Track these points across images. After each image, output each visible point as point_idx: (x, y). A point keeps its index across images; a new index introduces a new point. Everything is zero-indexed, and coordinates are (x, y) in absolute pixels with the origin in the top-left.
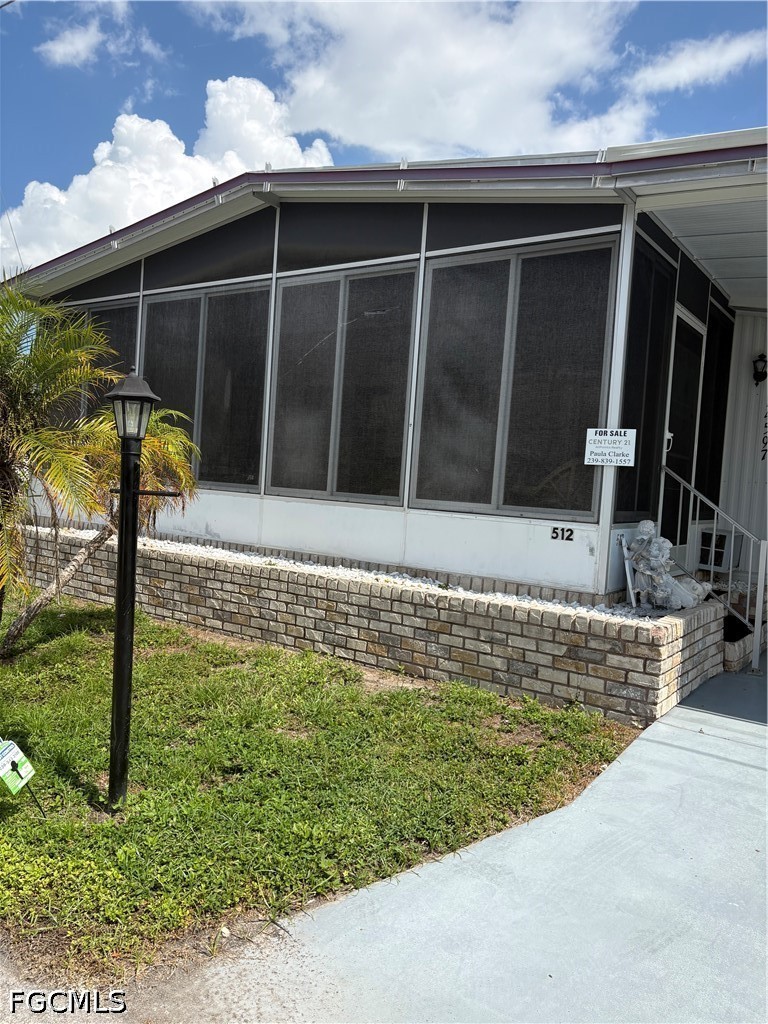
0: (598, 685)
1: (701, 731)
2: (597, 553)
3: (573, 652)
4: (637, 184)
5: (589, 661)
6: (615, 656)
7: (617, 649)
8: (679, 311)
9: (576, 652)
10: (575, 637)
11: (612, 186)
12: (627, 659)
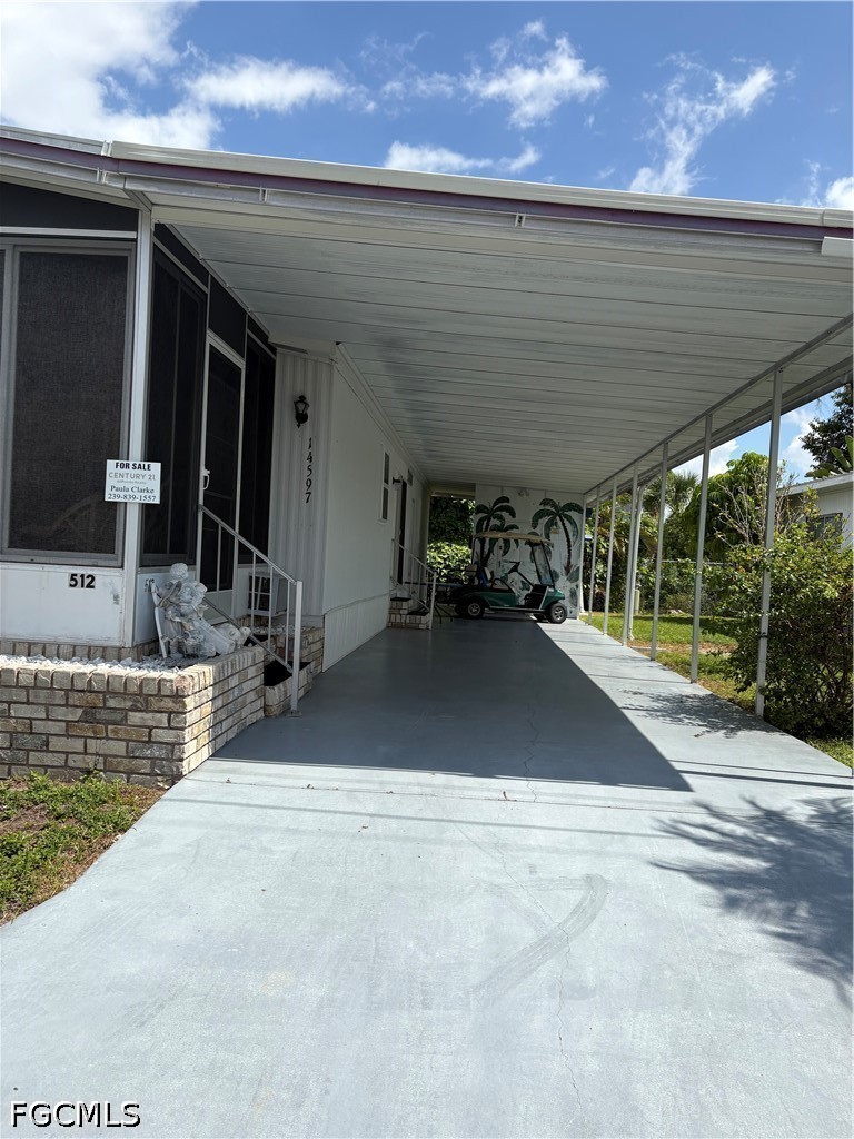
0: (118, 748)
1: (228, 781)
2: (122, 601)
3: (90, 714)
4: (151, 190)
5: (108, 723)
6: (136, 714)
7: (139, 705)
8: (212, 339)
9: (94, 714)
10: (91, 697)
11: (121, 186)
12: (150, 715)
